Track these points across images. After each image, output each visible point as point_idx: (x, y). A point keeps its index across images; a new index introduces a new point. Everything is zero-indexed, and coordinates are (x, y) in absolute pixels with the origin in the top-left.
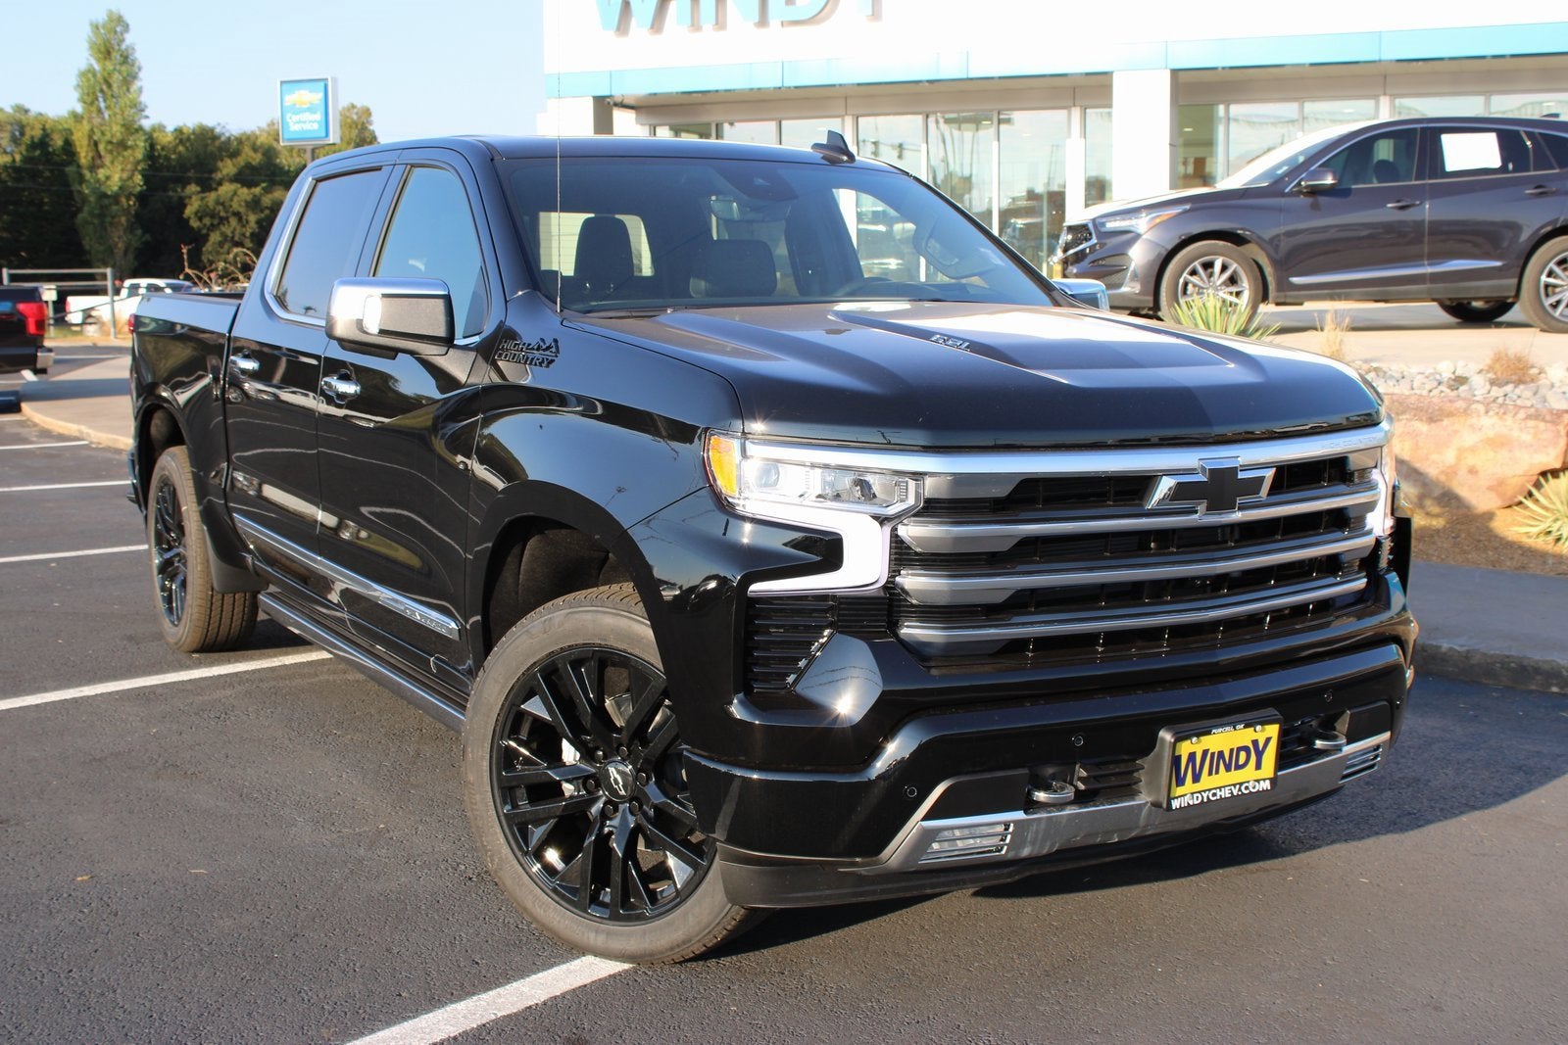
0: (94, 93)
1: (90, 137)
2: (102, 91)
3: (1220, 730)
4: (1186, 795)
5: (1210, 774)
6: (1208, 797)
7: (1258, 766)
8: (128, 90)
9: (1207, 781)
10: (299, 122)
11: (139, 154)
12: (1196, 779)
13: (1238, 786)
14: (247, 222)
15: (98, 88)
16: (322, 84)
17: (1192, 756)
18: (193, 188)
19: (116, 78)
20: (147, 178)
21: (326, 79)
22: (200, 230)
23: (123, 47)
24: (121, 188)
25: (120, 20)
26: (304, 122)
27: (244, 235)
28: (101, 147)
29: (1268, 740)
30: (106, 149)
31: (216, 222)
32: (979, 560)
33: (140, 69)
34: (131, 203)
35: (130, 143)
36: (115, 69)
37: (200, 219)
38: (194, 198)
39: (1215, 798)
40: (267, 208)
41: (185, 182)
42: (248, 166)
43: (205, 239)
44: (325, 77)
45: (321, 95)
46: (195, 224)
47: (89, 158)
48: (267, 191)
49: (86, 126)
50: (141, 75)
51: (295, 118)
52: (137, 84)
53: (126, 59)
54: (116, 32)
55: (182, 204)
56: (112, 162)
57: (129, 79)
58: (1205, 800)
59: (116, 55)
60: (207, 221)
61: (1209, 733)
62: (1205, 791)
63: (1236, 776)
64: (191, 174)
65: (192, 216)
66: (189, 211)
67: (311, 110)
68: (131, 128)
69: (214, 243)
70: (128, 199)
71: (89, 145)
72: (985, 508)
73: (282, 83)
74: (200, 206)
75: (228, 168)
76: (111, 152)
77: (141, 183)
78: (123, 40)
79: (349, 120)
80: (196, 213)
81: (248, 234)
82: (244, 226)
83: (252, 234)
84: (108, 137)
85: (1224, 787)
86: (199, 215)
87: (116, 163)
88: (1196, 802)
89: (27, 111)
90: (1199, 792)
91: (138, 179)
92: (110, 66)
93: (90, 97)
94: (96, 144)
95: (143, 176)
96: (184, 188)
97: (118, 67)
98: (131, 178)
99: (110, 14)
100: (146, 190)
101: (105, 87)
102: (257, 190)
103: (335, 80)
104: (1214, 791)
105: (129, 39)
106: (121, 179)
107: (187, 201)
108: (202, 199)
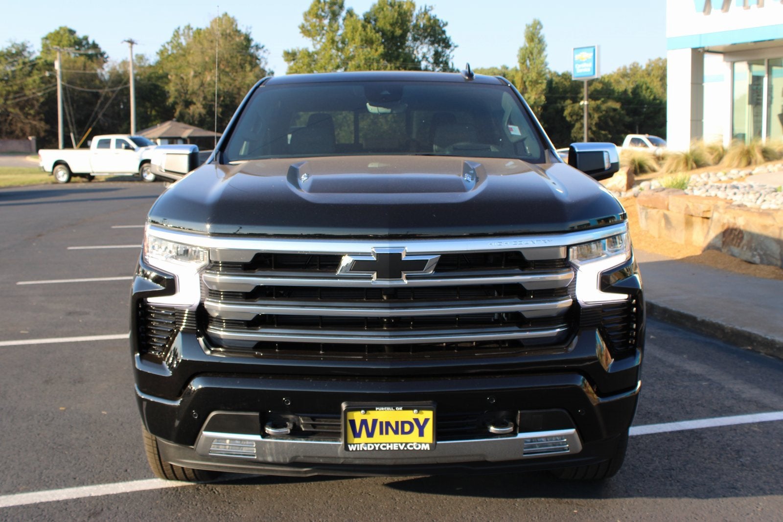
0: (525, 58)
1: (522, 78)
2: (529, 57)
3: (383, 409)
4: (361, 443)
5: (381, 433)
6: (379, 447)
7: (421, 434)
8: (540, 56)
9: (377, 437)
10: (581, 68)
11: (544, 86)
12: (370, 435)
13: (404, 445)
14: (594, 118)
15: (527, 56)
16: (592, 49)
17: (364, 422)
18: (569, 102)
19: (535, 51)
20: (547, 98)
21: (594, 47)
22: (571, 121)
23: (539, 36)
24: (535, 103)
25: (539, 23)
26: (584, 68)
27: (591, 124)
28: (527, 84)
29: (426, 420)
30: (529, 84)
31: (579, 118)
32: (239, 296)
33: (546, 46)
34: (539, 109)
35: (540, 81)
36: (535, 47)
37: (571, 116)
38: (569, 106)
39: (385, 449)
40: (604, 111)
41: (564, 99)
42: (596, 90)
43: (573, 126)
44: (593, 45)
45: (592, 54)
46: (568, 119)
47: (521, 89)
48: (604, 102)
49: (520, 74)
50: (547, 49)
51: (580, 66)
52: (545, 53)
53: (540, 41)
54: (536, 29)
55: (563, 110)
56: (532, 90)
57: (541, 51)
58: (377, 449)
59: (536, 40)
60: (575, 117)
61: (374, 409)
62: (377, 444)
63: (401, 438)
64: (568, 95)
65: (568, 115)
66: (566, 113)
67: (587, 62)
68: (540, 74)
69: (577, 128)
70: (538, 107)
71: (522, 83)
72: (240, 267)
73: (574, 49)
74: (571, 110)
75: (585, 92)
76: (531, 86)
77: (545, 100)
78: (539, 33)
79: (658, 66)
80: (570, 114)
81: (594, 123)
82: (592, 120)
83: (596, 124)
84: (530, 79)
85: (393, 443)
86: (571, 114)
87: (533, 91)
88: (369, 449)
89: (507, 68)
90: (373, 444)
91: (543, 98)
92: (533, 45)
93: (523, 62)
94: (525, 82)
95: (545, 97)
96: (564, 101)
97: (536, 45)
98: (540, 97)
99: (535, 21)
100: (547, 103)
101: (530, 55)
102: (599, 102)
103: (599, 47)
104: (385, 445)
105: (542, 32)
106: (535, 99)
107: (565, 108)
108: (573, 107)
